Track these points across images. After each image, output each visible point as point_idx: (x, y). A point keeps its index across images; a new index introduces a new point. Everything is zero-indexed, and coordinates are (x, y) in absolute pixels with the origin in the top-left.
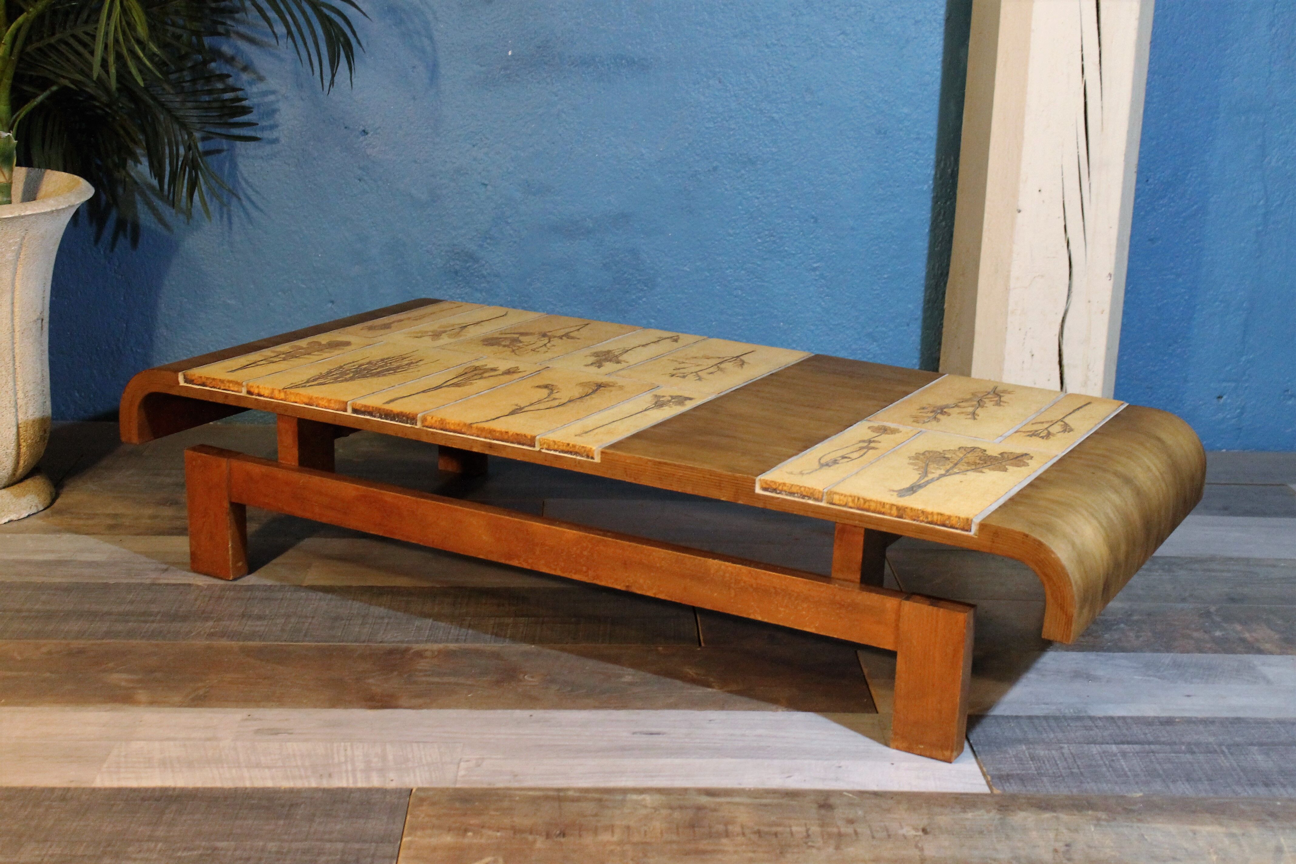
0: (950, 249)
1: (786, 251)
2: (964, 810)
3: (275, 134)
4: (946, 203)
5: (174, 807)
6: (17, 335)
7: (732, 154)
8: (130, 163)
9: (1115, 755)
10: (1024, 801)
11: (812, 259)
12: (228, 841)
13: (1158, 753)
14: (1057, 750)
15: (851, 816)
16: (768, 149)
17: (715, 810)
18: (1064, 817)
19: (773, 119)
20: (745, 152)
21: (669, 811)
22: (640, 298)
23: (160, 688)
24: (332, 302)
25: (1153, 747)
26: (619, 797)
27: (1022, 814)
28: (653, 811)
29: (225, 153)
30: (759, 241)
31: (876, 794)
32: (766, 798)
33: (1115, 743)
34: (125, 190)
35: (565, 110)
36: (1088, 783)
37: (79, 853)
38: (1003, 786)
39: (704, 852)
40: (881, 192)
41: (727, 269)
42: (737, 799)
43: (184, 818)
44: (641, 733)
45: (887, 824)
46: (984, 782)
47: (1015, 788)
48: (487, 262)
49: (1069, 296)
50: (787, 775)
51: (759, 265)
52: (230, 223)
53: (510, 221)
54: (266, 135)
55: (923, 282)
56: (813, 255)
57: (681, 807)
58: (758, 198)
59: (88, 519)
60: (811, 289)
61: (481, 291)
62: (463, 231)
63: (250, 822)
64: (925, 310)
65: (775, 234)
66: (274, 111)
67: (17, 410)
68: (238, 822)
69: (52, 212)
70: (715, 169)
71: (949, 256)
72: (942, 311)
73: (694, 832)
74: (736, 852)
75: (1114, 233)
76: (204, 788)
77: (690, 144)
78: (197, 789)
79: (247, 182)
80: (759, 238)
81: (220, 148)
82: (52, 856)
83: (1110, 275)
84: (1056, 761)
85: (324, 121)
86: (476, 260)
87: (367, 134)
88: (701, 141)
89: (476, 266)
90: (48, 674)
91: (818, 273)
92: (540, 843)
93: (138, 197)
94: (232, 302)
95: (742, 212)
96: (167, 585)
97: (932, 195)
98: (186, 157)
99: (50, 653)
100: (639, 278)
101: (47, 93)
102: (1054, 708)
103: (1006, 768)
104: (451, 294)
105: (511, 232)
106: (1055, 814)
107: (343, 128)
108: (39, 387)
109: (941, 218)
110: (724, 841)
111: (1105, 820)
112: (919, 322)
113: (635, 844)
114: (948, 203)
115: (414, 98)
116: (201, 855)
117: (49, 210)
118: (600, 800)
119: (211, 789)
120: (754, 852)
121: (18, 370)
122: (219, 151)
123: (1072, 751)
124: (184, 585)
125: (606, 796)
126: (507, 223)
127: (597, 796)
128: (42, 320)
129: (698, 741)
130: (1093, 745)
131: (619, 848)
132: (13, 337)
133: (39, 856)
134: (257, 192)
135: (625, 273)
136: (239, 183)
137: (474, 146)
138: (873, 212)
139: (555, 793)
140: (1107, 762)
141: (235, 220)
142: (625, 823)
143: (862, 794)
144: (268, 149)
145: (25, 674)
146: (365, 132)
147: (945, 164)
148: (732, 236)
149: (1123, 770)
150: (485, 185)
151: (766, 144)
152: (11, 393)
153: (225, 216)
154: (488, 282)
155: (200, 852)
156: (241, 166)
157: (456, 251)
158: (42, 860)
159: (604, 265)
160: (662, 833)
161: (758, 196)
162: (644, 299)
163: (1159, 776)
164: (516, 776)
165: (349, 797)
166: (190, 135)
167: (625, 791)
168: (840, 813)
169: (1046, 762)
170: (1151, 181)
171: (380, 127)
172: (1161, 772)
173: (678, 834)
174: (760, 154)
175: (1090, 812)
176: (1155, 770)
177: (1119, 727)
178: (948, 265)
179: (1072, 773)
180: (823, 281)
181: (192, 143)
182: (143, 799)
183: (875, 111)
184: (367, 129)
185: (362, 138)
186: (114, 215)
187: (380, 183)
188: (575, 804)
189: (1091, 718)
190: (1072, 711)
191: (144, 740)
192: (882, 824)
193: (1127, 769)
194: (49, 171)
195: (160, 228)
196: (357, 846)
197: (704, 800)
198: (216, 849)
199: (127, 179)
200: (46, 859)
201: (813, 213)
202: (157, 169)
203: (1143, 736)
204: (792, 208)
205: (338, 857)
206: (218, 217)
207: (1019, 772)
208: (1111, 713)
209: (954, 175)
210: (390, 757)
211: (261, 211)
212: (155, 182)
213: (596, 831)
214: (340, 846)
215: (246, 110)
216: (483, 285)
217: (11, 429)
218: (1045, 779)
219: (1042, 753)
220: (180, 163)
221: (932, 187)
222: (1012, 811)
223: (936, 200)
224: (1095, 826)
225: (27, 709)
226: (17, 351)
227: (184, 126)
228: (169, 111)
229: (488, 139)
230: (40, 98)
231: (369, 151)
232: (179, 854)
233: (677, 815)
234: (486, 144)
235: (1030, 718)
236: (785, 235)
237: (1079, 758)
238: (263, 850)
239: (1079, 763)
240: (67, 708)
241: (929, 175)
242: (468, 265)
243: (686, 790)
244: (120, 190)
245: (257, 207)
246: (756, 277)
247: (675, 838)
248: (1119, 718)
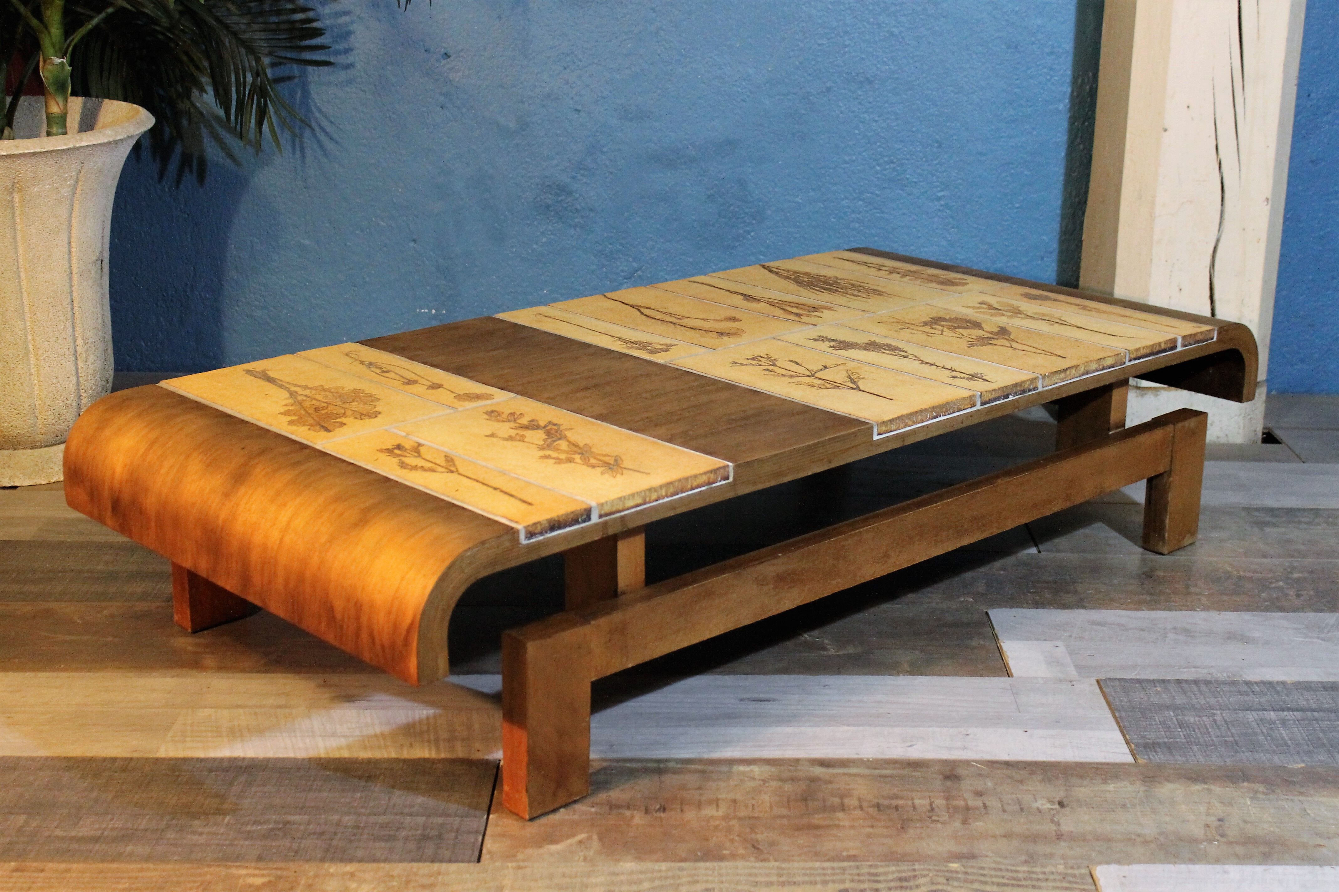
0: (1088, 175)
1: (908, 179)
2: (1105, 781)
3: (350, 59)
4: (1083, 123)
5: (243, 779)
6: (75, 277)
7: (847, 73)
8: (195, 92)
9: (1274, 723)
10: (1171, 771)
11: (936, 187)
12: (300, 814)
13: (1322, 721)
14: (1209, 717)
15: (979, 788)
16: (887, 67)
17: (830, 782)
18: (1217, 789)
19: (892, 34)
20: (862, 71)
21: (780, 783)
22: (748, 233)
23: (229, 653)
24: (414, 241)
25: (1316, 714)
26: (725, 768)
27: (1170, 786)
28: (762, 783)
29: (296, 80)
30: (878, 168)
31: (1007, 764)
32: (886, 769)
33: (1274, 710)
34: (190, 122)
35: (664, 27)
36: (1244, 752)
37: (142, 827)
38: (1148, 756)
39: (817, 827)
40: (1012, 112)
41: (843, 199)
42: (854, 770)
43: (254, 789)
44: (749, 699)
45: (1019, 796)
46: (1128, 751)
47: (1162, 757)
48: (581, 195)
49: (1221, 223)
50: (909, 744)
51: (877, 195)
52: (303, 156)
53: (605, 149)
54: (341, 59)
55: (1058, 212)
56: (937, 184)
57: (792, 779)
58: (876, 121)
60: (936, 220)
61: (575, 227)
62: (555, 162)
63: (325, 794)
64: (1062, 242)
65: (895, 161)
66: (349, 33)
67: (76, 359)
68: (312, 795)
69: (110, 143)
70: (829, 90)
71: (1088, 181)
72: (1081, 242)
73: (807, 806)
74: (852, 827)
75: (1271, 153)
76: (276, 759)
77: (800, 63)
78: (268, 760)
79: (320, 111)
80: (879, 165)
81: (291, 74)
82: (113, 829)
83: (1267, 199)
84: (1207, 729)
85: (403, 45)
86: (570, 194)
87: (449, 57)
88: (812, 60)
89: (569, 199)
90: (111, 638)
91: (942, 203)
92: (638, 819)
93: (204, 131)
94: (307, 242)
95: (859, 137)
97: (1068, 116)
98: (253, 83)
99: (112, 616)
100: (747, 210)
101: (102, 15)
102: (1205, 671)
103: (1151, 736)
104: (541, 230)
105: (607, 162)
106: (1206, 786)
107: (423, 51)
108: (100, 333)
109: (1078, 140)
110: (840, 815)
111: (1264, 793)
112: (1055, 256)
113: (740, 819)
114: (1086, 124)
115: (500, 18)
116: (272, 829)
117: (106, 141)
118: (703, 772)
119: (283, 759)
120: (872, 826)
121: (77, 315)
122: (290, 78)
123: (1226, 718)
125: (710, 768)
126: (602, 152)
127: (700, 767)
128: (102, 261)
129: (811, 707)
130: (1248, 712)
131: (724, 824)
132: (71, 279)
133: (99, 829)
134: (331, 122)
135: (731, 205)
136: (312, 112)
137: (565, 68)
138: (1002, 134)
139: (655, 765)
140: (1265, 731)
141: (309, 153)
142: (731, 796)
143: (992, 764)
144: (343, 75)
145: (86, 638)
146: (447, 55)
147: (1083, 80)
148: (848, 163)
149: (1283, 739)
150: (579, 111)
151: (884, 62)
152: (70, 340)
153: (298, 148)
154: (582, 217)
155: (271, 826)
156: (314, 95)
157: (547, 183)
158: (103, 833)
159: (709, 197)
160: (771, 807)
161: (876, 118)
162: (752, 234)
163: (1323, 745)
164: (612, 746)
165: (431, 768)
166: (258, 60)
167: (731, 762)
168: (967, 785)
169: (1197, 730)
170: (1313, 95)
171: (462, 50)
172: (1325, 741)
173: (789, 807)
174: (879, 73)
175: (1246, 784)
176: (1319, 739)
177: (1278, 692)
178: (1086, 192)
179: (1226, 742)
180: (948, 211)
181: (260, 69)
182: (210, 771)
183: (1004, 23)
184: (451, 52)
185: (443, 62)
186: (178, 149)
187: (464, 110)
188: (677, 776)
189: (1248, 683)
190: (1225, 675)
191: (211, 708)
192: (1014, 796)
193: (1287, 738)
194: (106, 101)
195: (228, 162)
196: (440, 820)
197: (818, 771)
198: (288, 822)
199: (192, 110)
200: (106, 833)
201: (937, 137)
202: (223, 98)
203: (1304, 703)
204: (913, 132)
205: (419, 832)
206: (291, 151)
207: (1166, 740)
208: (1268, 678)
209: (1093, 93)
210: (476, 726)
211: (337, 142)
212: (221, 113)
213: (699, 805)
214: (421, 820)
215: (318, 32)
216: (576, 220)
217: (71, 379)
218: (1195, 748)
219: (1192, 720)
220: (247, 92)
221: (1068, 106)
222: (1159, 783)
223: (1073, 120)
224: (1252, 798)
225: (88, 674)
226: (75, 294)
227: (251, 50)
228: (235, 34)
229: (580, 60)
230: (95, 21)
231: (452, 76)
232: (248, 828)
233: (788, 787)
234: (578, 66)
235: (1179, 682)
236: (906, 162)
237: (1233, 726)
238: (338, 825)
239: (1233, 731)
240: (131, 674)
241: (1065, 93)
242: (560, 199)
243: (797, 761)
244: (185, 122)
245: (331, 139)
246: (875, 208)
247: (785, 811)
248: (1278, 682)
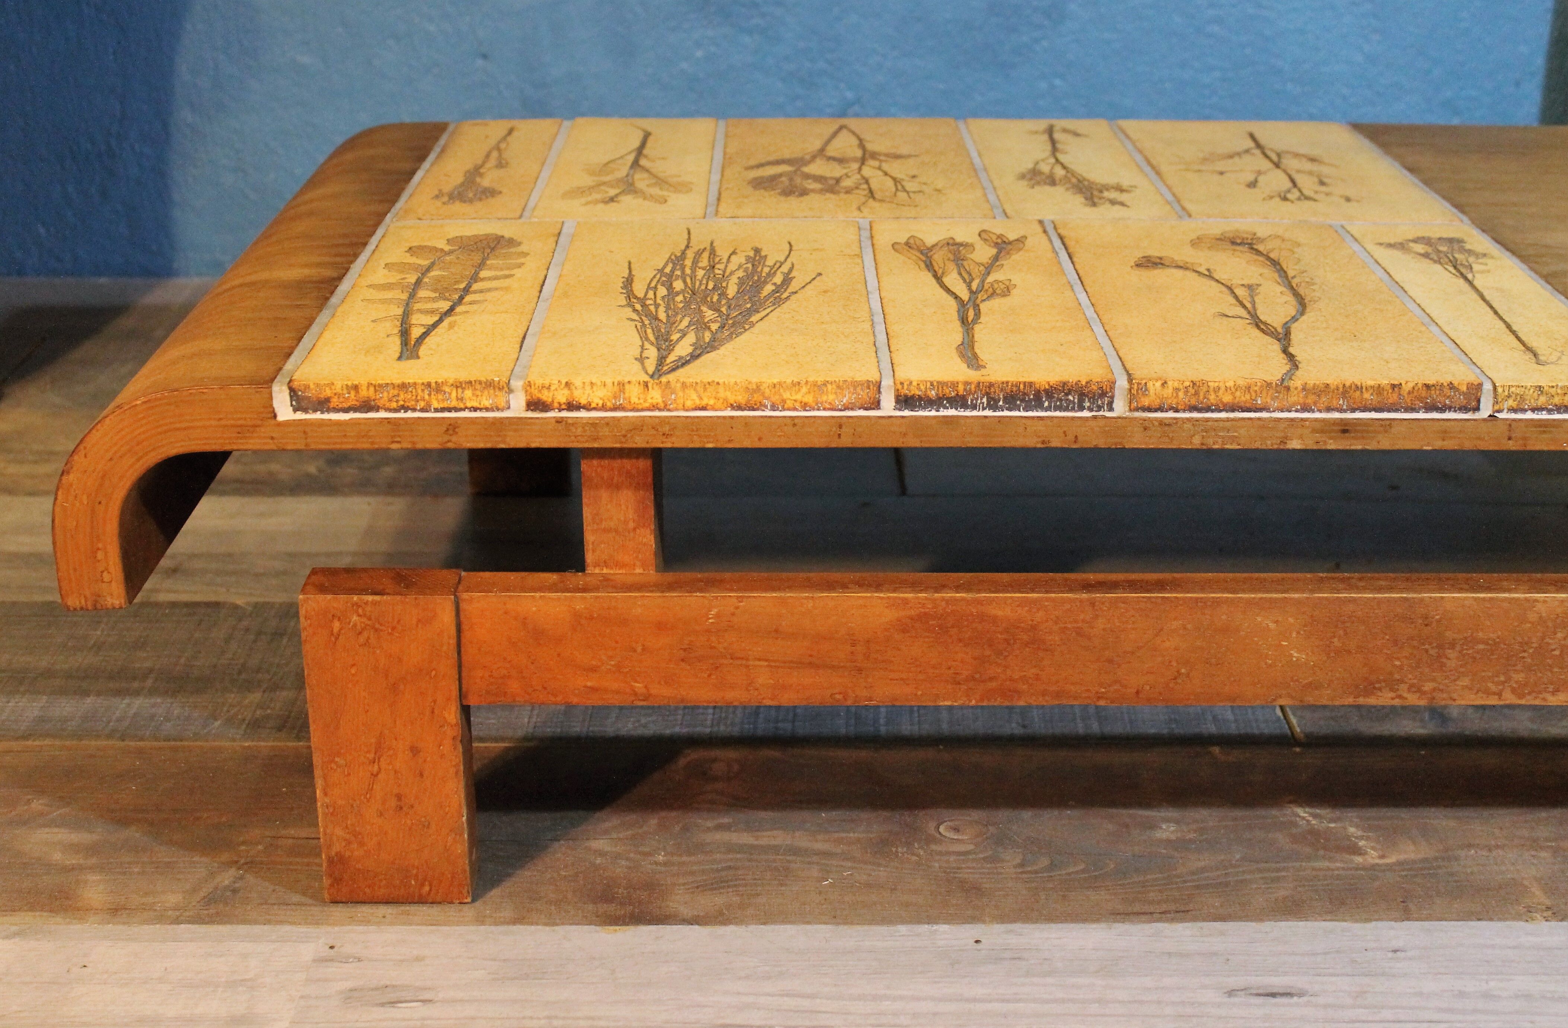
22: (1037, 41)
59: (36, 462)
61: (751, 32)
94: (307, 59)
96: (174, 605)
104: (695, 37)
124: (208, 605)
154: (763, 15)
162: (1044, 43)
216: (753, 21)
